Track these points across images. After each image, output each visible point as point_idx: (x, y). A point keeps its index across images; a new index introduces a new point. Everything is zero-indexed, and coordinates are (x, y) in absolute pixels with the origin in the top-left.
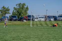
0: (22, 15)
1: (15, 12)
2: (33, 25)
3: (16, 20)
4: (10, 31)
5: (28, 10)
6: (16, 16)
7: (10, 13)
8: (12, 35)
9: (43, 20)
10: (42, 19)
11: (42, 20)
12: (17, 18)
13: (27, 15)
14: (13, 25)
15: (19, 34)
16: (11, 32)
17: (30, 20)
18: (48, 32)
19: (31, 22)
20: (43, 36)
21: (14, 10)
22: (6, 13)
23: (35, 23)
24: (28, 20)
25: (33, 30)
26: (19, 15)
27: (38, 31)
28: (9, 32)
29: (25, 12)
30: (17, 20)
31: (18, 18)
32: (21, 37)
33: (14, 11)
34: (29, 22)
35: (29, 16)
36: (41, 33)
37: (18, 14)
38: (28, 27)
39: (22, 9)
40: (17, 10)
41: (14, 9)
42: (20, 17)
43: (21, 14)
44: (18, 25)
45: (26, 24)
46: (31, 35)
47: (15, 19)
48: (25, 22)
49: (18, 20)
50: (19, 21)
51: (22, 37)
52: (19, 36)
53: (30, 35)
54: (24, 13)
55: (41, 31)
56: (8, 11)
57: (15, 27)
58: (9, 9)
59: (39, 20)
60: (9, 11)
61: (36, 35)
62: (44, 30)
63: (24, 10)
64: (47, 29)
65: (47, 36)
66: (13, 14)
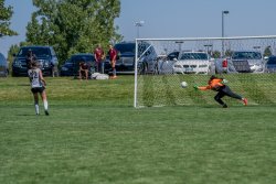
0: (83, 40)
1: (40, 23)
2: (147, 97)
3: (48, 72)
5: (118, 11)
6: (47, 51)
7: (11, 33)
9: (206, 69)
10: (198, 63)
11: (197, 70)
12: (55, 61)
13: (113, 42)
15: (66, 152)
16: (23, 140)
17: (132, 68)
18: (234, 141)
19: (137, 83)
20: (205, 163)
21: (35, 15)
24: (118, 68)
25: (147, 128)
26: (65, 45)
29: (103, 23)
31: (62, 58)
32: (79, 172)
33: (39, 18)
34: (123, 84)
35: (127, 49)
36: (195, 145)
38: (119, 110)
39: (85, 6)
40: (56, 12)
41: (36, 9)
42: (73, 52)
43: (77, 36)
44: (58, 99)
45: (105, 95)
46: (139, 158)
47: (41, 64)
48: (102, 82)
49: (63, 74)
50: (65, 80)
51: (83, 168)
52: (71, 162)
53: (129, 159)
54: (93, 30)
56: (2, 18)
58: (6, 6)
59: (182, 70)
60: (7, 18)
61: (163, 160)
62: (210, 128)
63: (95, 13)
64: (229, 123)
65: (225, 160)
66: (30, 38)
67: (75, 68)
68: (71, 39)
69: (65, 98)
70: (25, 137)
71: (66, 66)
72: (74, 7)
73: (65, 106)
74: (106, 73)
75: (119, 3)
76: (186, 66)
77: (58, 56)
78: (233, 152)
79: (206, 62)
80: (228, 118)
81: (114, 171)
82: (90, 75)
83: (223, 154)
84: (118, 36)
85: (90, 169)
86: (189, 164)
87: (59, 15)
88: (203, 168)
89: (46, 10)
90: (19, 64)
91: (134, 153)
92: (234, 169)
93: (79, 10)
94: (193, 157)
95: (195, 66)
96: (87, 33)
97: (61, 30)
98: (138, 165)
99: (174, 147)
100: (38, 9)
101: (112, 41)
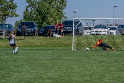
0: (50, 19)
1: (30, 11)
2: (79, 46)
3: (33, 34)
4: (18, 64)
5: (65, 6)
6: (32, 24)
7: (16, 16)
8: (22, 74)
9: (106, 33)
10: (102, 30)
11: (102, 33)
12: (36, 28)
13: (63, 20)
14: (25, 46)
15: (41, 71)
16: (21, 65)
17: (72, 32)
18: (119, 66)
19: (74, 39)
20: (105, 76)
21: (27, 7)
22: (6, 16)
23: (83, 41)
24: (65, 32)
25: (78, 60)
26: (41, 21)
27: (93, 62)
28: (15, 66)
29: (58, 11)
30: (37, 33)
31: (40, 27)
32: (47, 80)
33: (29, 9)
34: (68, 39)
35: (69, 23)
36: (100, 68)
37: (39, 18)
39: (50, 3)
40: (37, 6)
42: (45, 24)
43: (47, 17)
44: (38, 46)
45: (59, 45)
46: (75, 74)
47: (30, 30)
48: (58, 38)
49: (40, 35)
51: (49, 78)
53: (70, 74)
54: (54, 15)
55: (101, 64)
56: (12, 9)
57: (32, 51)
58: (14, 3)
59: (95, 33)
60: (14, 8)
61: (85, 75)
62: (108, 60)
63: (55, 7)
64: (116, 58)
65: (114, 75)
66: (25, 18)
67: (45, 32)
68: (44, 18)
69: (41, 46)
71: (41, 31)
72: (45, 4)
73: (41, 50)
74: (60, 34)
75: (66, 2)
76: (96, 32)
77: (38, 27)
78: (118, 71)
79: (106, 30)
80: (116, 56)
81: (63, 80)
82: (52, 35)
83: (114, 72)
84: (66, 17)
85: (52, 78)
86: (98, 77)
87: (39, 8)
88: (104, 79)
89: (32, 5)
90: (20, 30)
91: (72, 72)
92: (118, 80)
93: (48, 5)
94: (99, 74)
95: (100, 32)
96: (51, 16)
97: (39, 14)
98: (74, 77)
99: (90, 69)
100: (29, 5)
101: (62, 20)
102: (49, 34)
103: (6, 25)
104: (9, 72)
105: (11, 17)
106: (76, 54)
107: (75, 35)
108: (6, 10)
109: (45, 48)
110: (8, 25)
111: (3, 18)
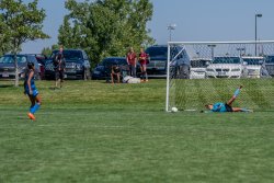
0: (115, 43)
1: (72, 26)
2: (179, 101)
3: (79, 75)
5: (150, 14)
8: (58, 163)
9: (238, 73)
10: (231, 66)
11: (230, 74)
12: (87, 64)
13: (146, 45)
14: (63, 103)
15: (98, 156)
16: (55, 144)
17: (164, 72)
18: (267, 146)
19: (169, 86)
20: (238, 168)
21: (67, 18)
23: (190, 90)
24: (149, 72)
25: (178, 132)
26: (97, 48)
27: (212, 137)
28: (41, 146)
29: (135, 26)
30: (87, 73)
31: (94, 61)
32: (111, 177)
33: (71, 21)
34: (155, 88)
35: (158, 52)
36: (227, 150)
38: (151, 114)
39: (117, 9)
40: (88, 15)
41: (69, 12)
42: (105, 55)
43: (109, 39)
44: (90, 102)
46: (171, 163)
47: (73, 67)
48: (134, 86)
49: (94, 77)
51: (115, 173)
52: (102, 166)
53: (161, 163)
54: (125, 33)
55: (229, 141)
56: (34, 21)
57: (78, 114)
58: (39, 9)
59: (215, 74)
60: (39, 21)
61: (195, 165)
62: (243, 133)
63: (127, 16)
64: (262, 128)
65: (259, 165)
66: (62, 41)
67: (107, 72)
68: (103, 42)
69: (98, 102)
70: (56, 140)
71: (98, 70)
74: (138, 76)
75: (152, 6)
76: (218, 70)
77: (91, 60)
78: (266, 157)
79: (239, 66)
80: (262, 123)
81: (146, 175)
82: (121, 78)
83: (256, 159)
84: (150, 40)
85: (121, 173)
86: (222, 169)
87: (92, 18)
88: (236, 173)
89: (78, 12)
90: (51, 67)
91: (165, 158)
93: (111, 13)
94: (225, 162)
95: (227, 70)
96: (119, 36)
97: (93, 33)
98: (170, 170)
99: (206, 152)
100: (70, 12)
101: (144, 45)
102: (115, 77)
103: (21, 56)
104: (29, 158)
105: (33, 39)
106: (173, 120)
107: (172, 78)
108: (21, 24)
109: (106, 106)
110: (26, 56)
111: (14, 42)
